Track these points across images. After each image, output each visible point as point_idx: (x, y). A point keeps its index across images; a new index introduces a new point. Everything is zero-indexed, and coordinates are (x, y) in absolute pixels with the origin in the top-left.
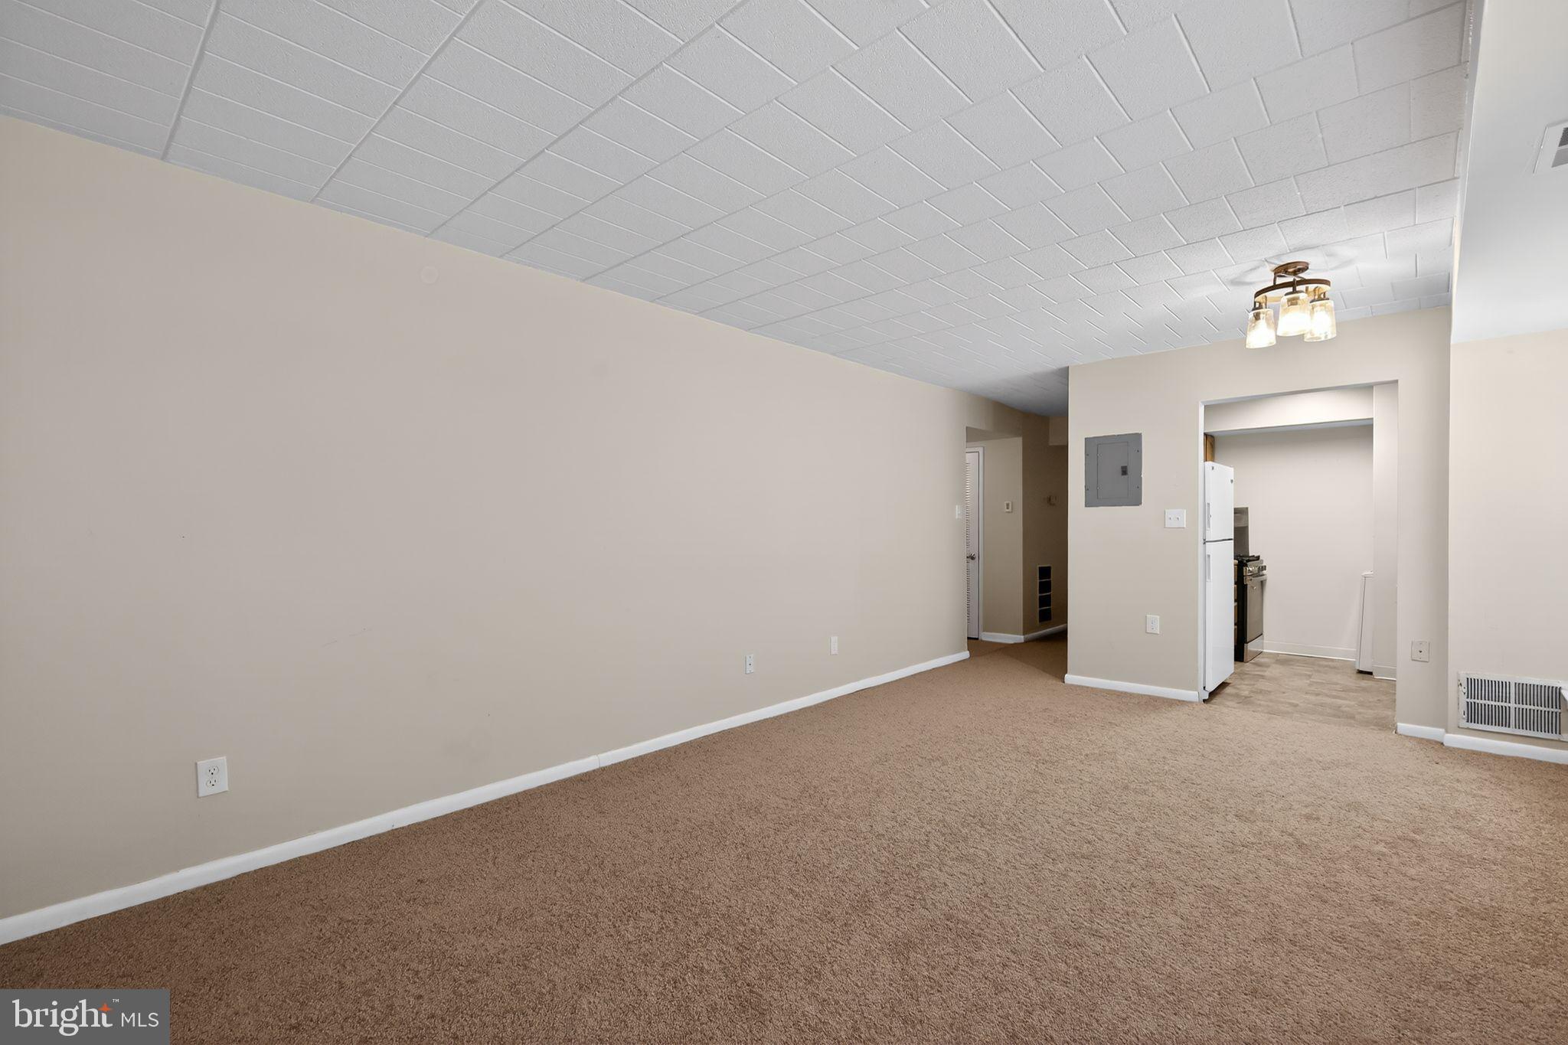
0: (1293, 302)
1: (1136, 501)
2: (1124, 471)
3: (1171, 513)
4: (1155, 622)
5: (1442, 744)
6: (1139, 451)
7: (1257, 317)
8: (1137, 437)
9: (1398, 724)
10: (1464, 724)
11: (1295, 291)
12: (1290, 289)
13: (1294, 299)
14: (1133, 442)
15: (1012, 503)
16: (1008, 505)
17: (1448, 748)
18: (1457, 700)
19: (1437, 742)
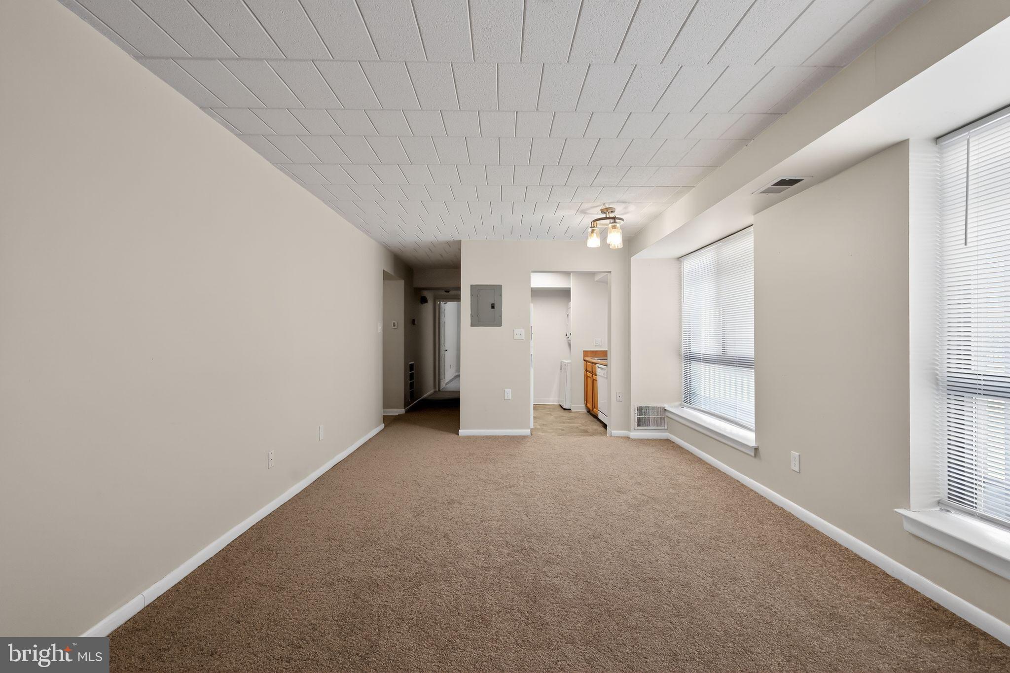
0: (614, 227)
1: (499, 324)
2: (493, 307)
3: (517, 331)
4: (509, 393)
5: (629, 438)
6: (501, 295)
7: (593, 231)
8: (500, 287)
9: (612, 432)
10: (636, 427)
11: (614, 222)
12: (612, 221)
13: (614, 226)
14: (497, 290)
15: (397, 323)
16: (394, 323)
17: (632, 439)
18: (634, 416)
19: (627, 437)
